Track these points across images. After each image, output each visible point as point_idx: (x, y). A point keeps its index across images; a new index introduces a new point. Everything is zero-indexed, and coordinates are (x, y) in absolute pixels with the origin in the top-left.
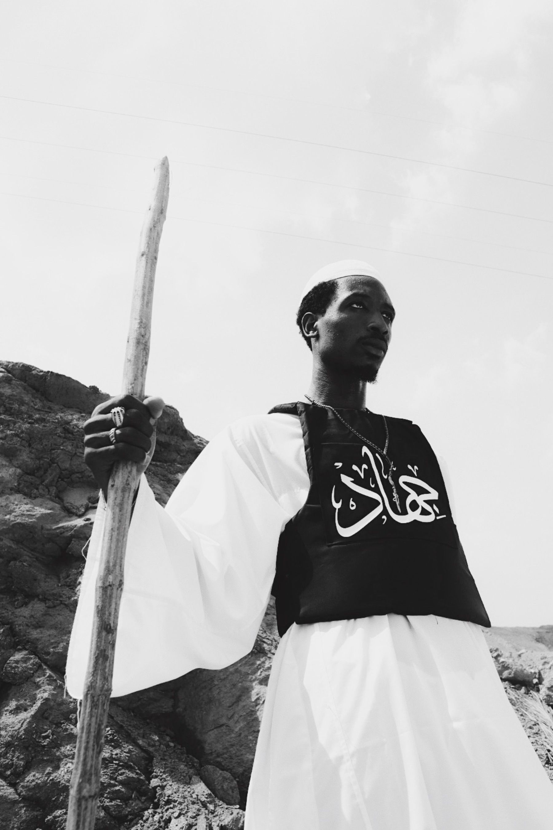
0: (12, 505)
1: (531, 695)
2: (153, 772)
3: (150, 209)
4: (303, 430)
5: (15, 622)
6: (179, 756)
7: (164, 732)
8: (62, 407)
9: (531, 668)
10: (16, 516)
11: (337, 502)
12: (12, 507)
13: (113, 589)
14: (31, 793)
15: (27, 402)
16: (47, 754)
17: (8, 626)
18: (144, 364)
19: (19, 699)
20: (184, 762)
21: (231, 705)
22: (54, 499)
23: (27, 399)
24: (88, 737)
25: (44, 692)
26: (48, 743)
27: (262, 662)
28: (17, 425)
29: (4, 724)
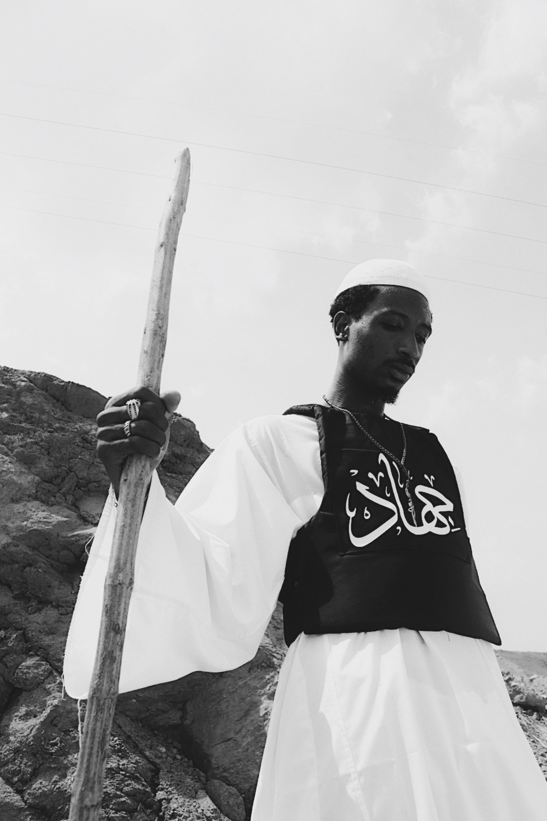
0: (29, 512)
1: (543, 721)
2: (159, 784)
3: (170, 200)
4: (319, 433)
5: (27, 627)
6: (186, 769)
7: (172, 744)
8: (81, 417)
9: (544, 694)
10: (32, 523)
11: (351, 510)
12: (30, 513)
13: (123, 588)
14: (37, 801)
15: (47, 411)
16: (54, 762)
17: (20, 631)
18: (160, 356)
19: (29, 705)
20: (190, 775)
21: (239, 719)
22: (71, 506)
23: (47, 408)
24: (92, 743)
25: (54, 699)
26: (56, 751)
27: (272, 677)
28: (37, 434)
29: (13, 730)
